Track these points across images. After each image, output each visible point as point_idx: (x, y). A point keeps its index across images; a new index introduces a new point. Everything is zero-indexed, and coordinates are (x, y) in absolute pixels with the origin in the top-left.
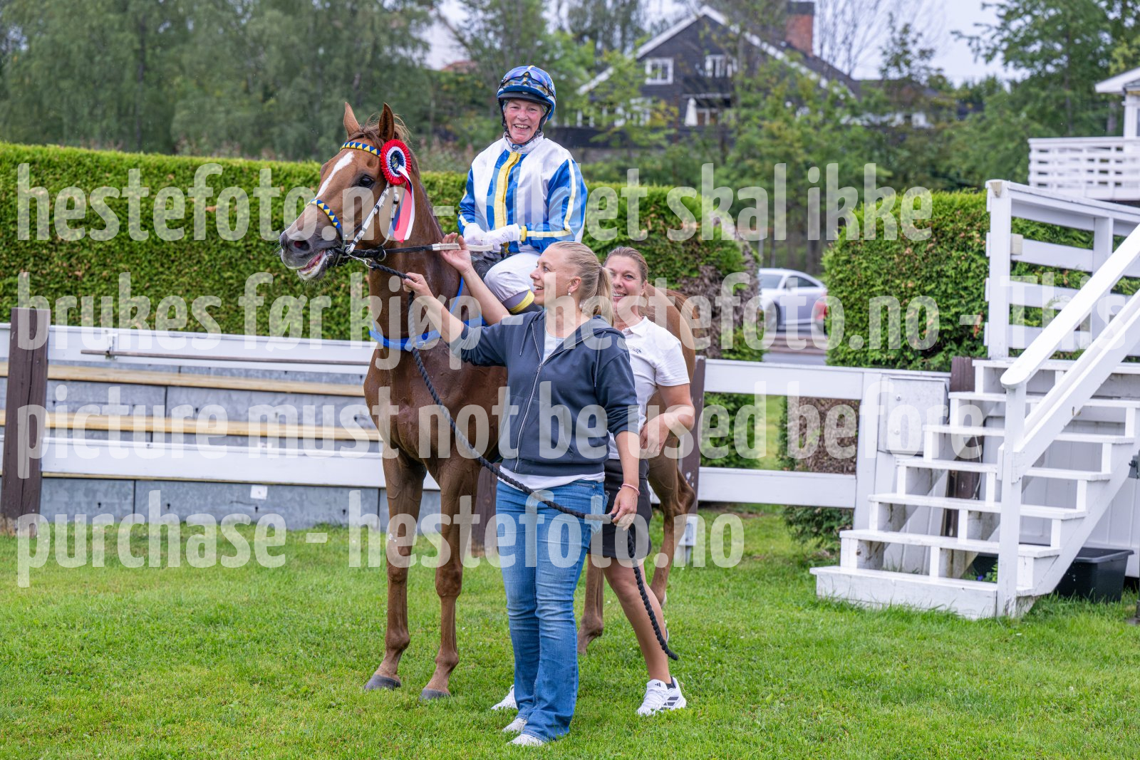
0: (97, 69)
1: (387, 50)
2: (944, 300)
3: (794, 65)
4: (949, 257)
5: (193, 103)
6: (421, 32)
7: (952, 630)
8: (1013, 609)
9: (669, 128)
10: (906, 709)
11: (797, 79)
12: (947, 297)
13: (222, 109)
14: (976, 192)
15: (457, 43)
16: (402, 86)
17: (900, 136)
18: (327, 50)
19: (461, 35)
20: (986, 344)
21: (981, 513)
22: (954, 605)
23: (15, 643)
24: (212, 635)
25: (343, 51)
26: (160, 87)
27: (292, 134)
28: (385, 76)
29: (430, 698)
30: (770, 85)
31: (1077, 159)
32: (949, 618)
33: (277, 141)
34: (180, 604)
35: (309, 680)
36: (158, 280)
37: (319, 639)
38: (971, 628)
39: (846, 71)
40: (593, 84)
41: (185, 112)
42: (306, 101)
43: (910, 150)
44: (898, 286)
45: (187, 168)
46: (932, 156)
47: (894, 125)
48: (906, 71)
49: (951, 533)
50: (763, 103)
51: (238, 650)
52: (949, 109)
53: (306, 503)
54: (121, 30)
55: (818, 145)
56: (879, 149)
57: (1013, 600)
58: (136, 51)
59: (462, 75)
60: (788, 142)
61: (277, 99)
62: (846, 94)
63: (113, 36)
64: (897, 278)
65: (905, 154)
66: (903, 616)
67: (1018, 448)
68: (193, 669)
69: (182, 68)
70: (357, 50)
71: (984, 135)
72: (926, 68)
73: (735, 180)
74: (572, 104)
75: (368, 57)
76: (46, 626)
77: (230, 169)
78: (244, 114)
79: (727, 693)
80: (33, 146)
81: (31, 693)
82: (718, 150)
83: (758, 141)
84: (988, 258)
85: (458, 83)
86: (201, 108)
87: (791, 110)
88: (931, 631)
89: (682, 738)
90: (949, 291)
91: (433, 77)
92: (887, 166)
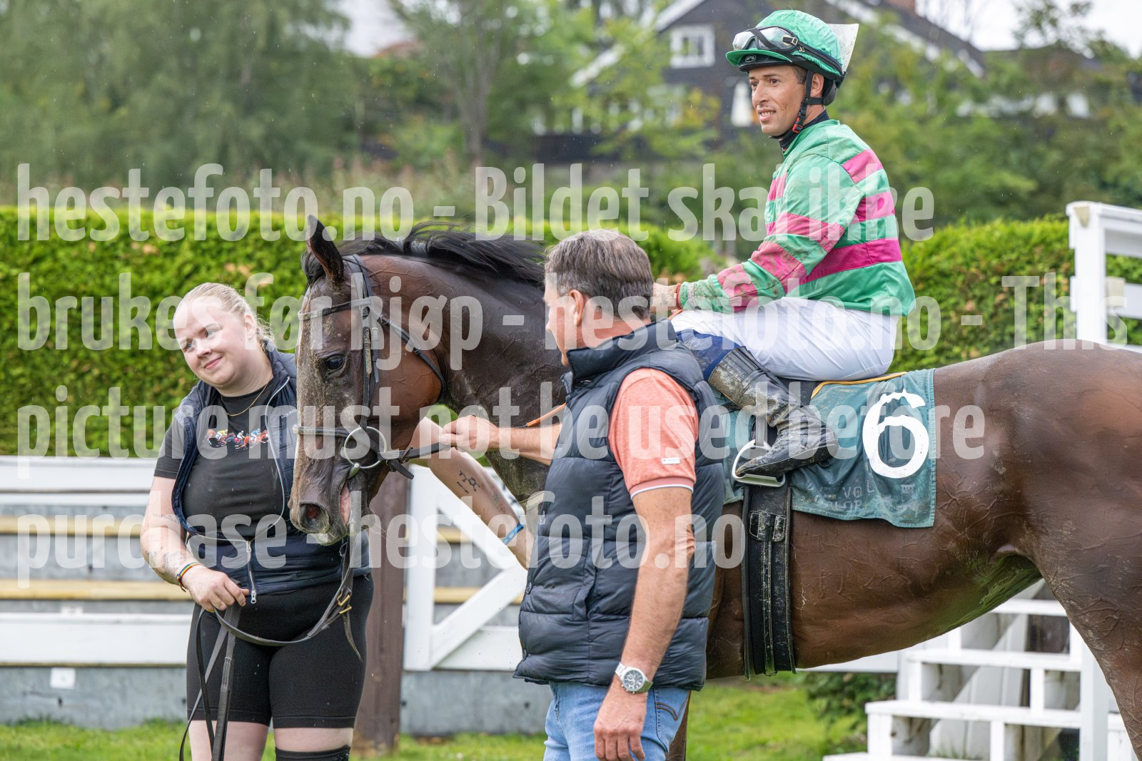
9: (707, 130)
11: (893, 50)
13: (48, 124)
16: (312, 80)
18: (202, 34)
25: (224, 33)
28: (286, 68)
39: (964, 35)
40: (592, 71)
43: (1063, 150)
46: (1096, 157)
47: (1039, 113)
52: (1121, 88)
55: (924, 147)
56: (1017, 149)
70: (244, 32)
72: (1081, 29)
74: (564, 101)
85: (395, 74)
86: (18, 123)
87: (886, 98)
91: (358, 67)
92: (1032, 175)
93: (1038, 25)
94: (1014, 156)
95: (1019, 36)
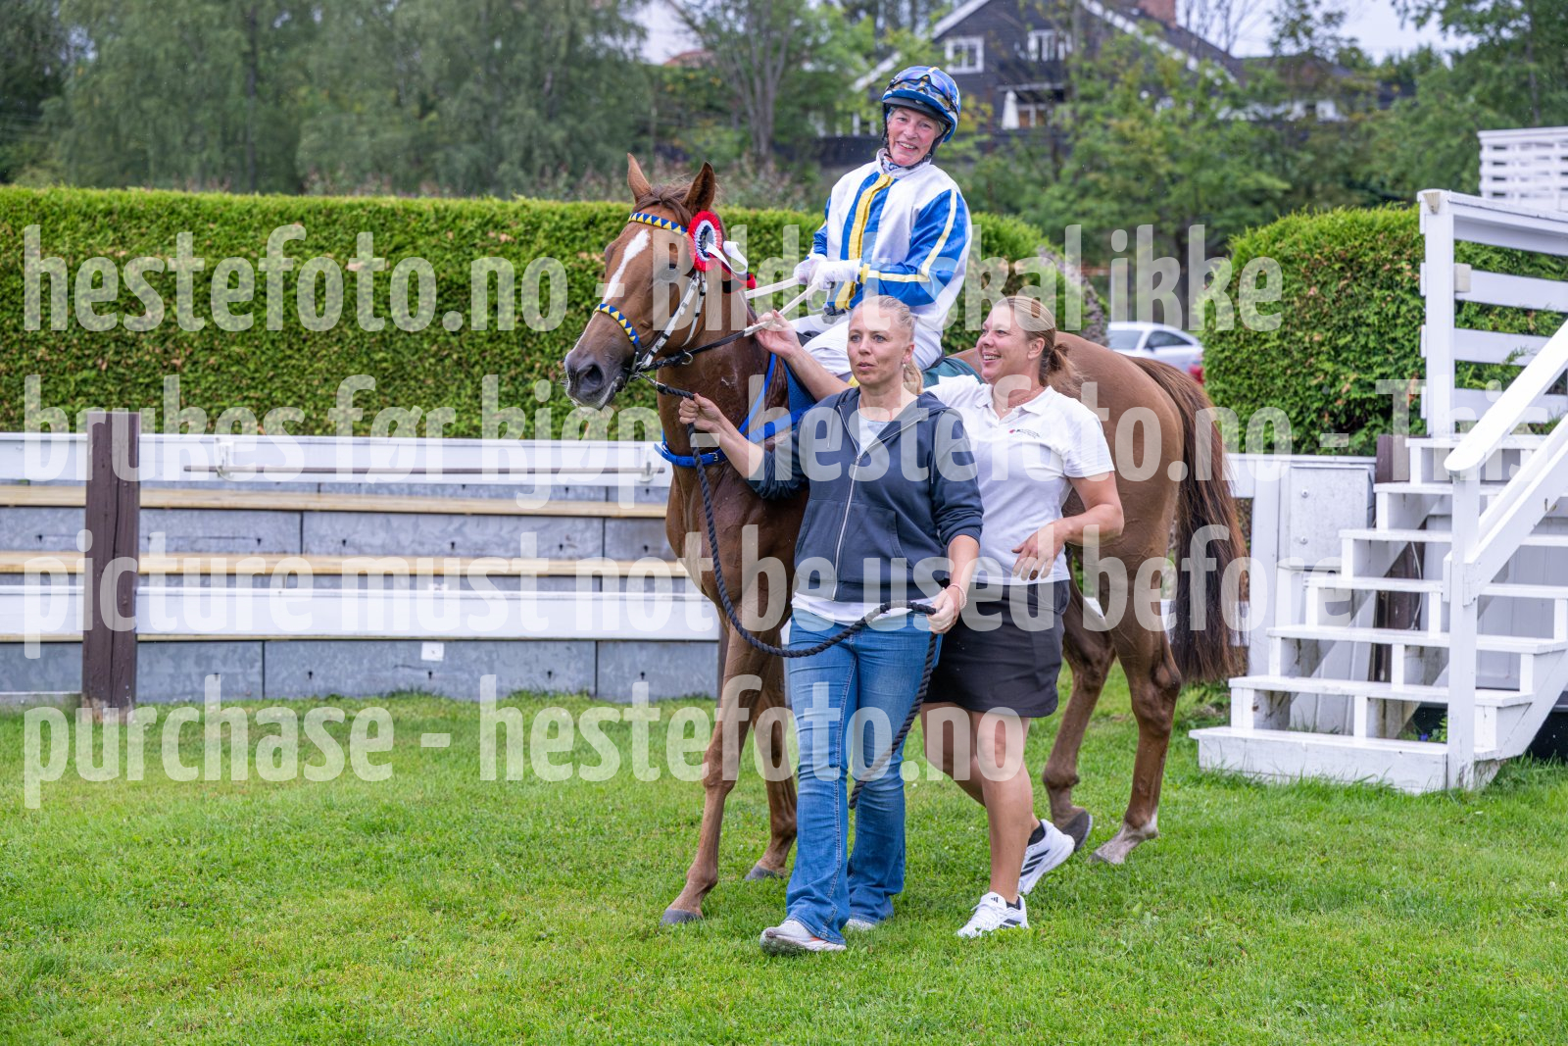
0: (191, 81)
1: (588, 40)
2: (1364, 358)
3: (1151, 40)
4: (1369, 299)
5: (325, 124)
6: (634, 13)
7: (1387, 809)
8: (1469, 778)
9: (980, 133)
10: (1326, 919)
11: (1155, 60)
12: (1368, 353)
13: (363, 129)
14: (1404, 208)
15: (684, 27)
16: (610, 88)
17: (1299, 134)
18: (505, 44)
19: (689, 16)
20: (1423, 416)
21: (1422, 649)
22: (1388, 776)
23: (109, 867)
24: (375, 847)
25: (528, 44)
26: (278, 104)
27: (462, 159)
28: (587, 75)
29: (675, 922)
30: (1118, 70)
31: (1547, 158)
32: (1382, 793)
33: (442, 171)
34: (330, 807)
35: (508, 904)
36: (286, 366)
37: (521, 848)
38: (1413, 806)
39: (1222, 45)
40: (873, 76)
41: (313, 136)
42: (478, 114)
43: (1315, 152)
44: (1300, 340)
45: (320, 213)
46: (1346, 160)
47: (1291, 118)
48: (1306, 43)
49: (1382, 676)
50: (1109, 95)
51: (412, 866)
52: (1368, 94)
53: (497, 664)
54: (223, 26)
55: (1187, 150)
56: (1271, 152)
57: (1470, 766)
58: (245, 55)
59: (692, 70)
60: (1145, 147)
61: (441, 114)
62: (1223, 77)
63: (212, 35)
64: (1299, 329)
65: (1308, 157)
66: (1317, 792)
67: (1471, 557)
68: (352, 893)
69: (308, 76)
70: (547, 42)
71: (1416, 128)
72: (1333, 38)
73: (1073, 202)
74: (845, 105)
75: (563, 50)
76: (150, 843)
77: (379, 211)
78: (395, 134)
79: (1079, 904)
80: (108, 190)
81: (134, 935)
82: (1048, 161)
83: (1103, 147)
84: (1424, 298)
85: (687, 81)
86: (336, 129)
87: (1147, 103)
88: (1357, 811)
89: (1019, 967)
90: (1371, 345)
91: (653, 75)
92: (1284, 175)
93: (1293, 34)
94: (1268, 158)
95: (1275, 45)
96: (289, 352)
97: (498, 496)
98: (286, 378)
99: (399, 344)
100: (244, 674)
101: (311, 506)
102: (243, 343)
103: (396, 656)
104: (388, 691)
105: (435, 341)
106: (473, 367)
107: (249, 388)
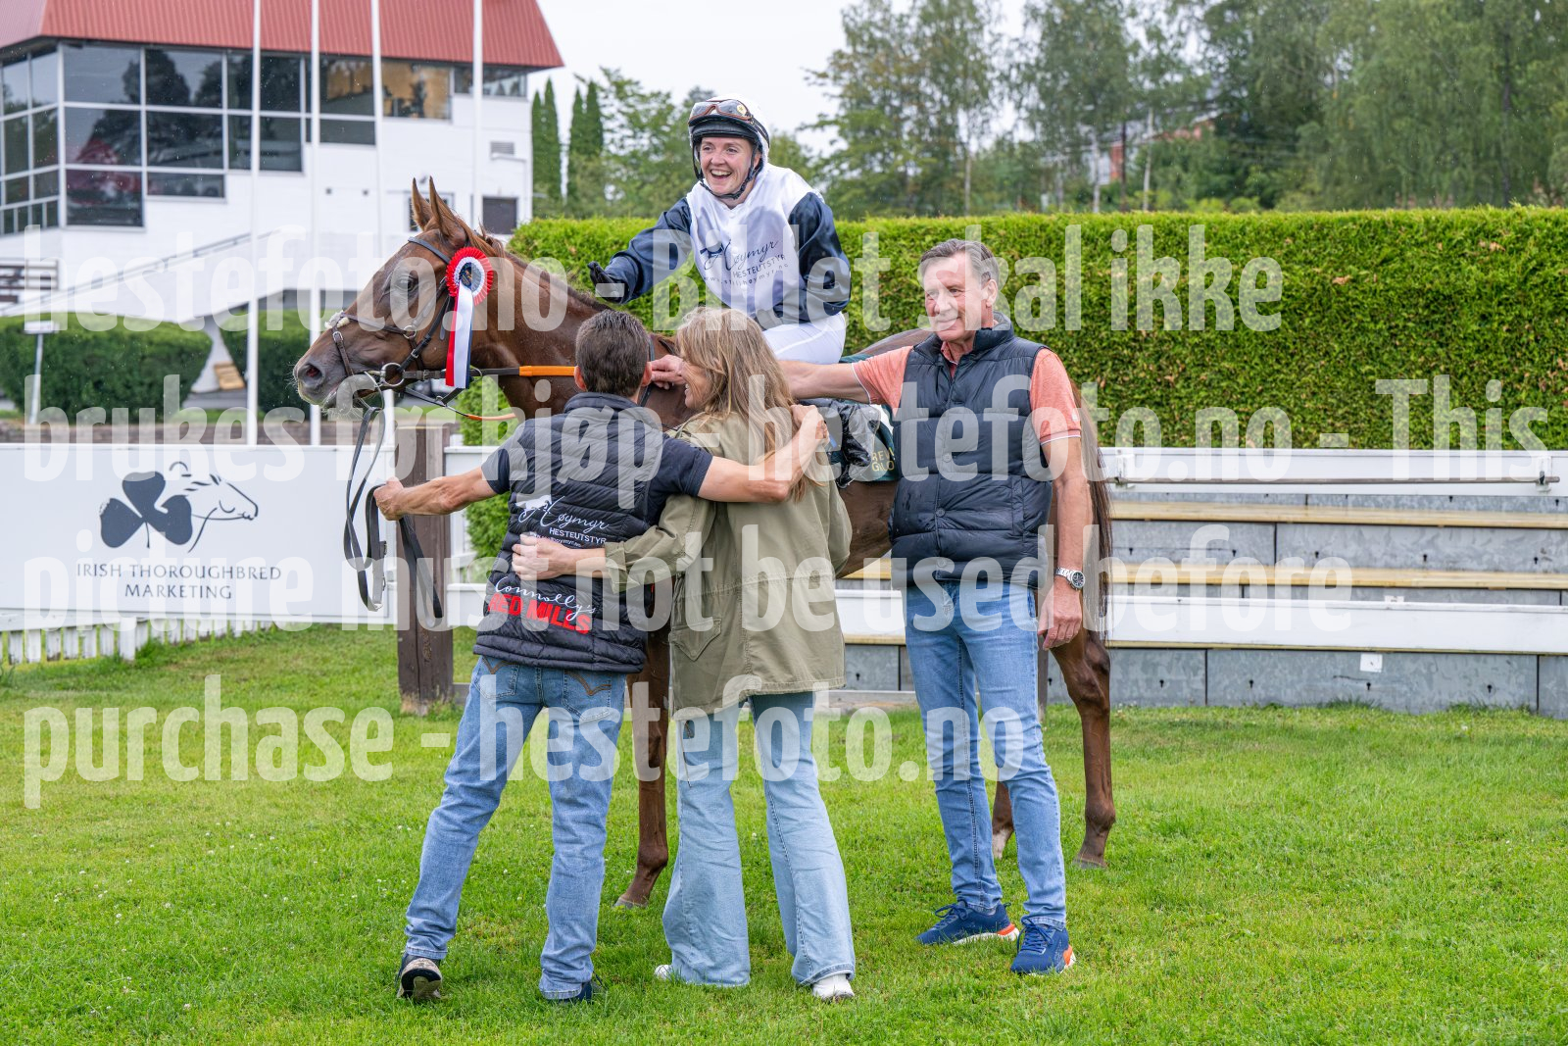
0: (1443, 99)
26: (1532, 117)
41: (1564, 149)
54: (1476, 41)
58: (1499, 69)
63: (1463, 52)
77: (1369, 225)
96: (1277, 367)
97: (1485, 509)
98: (1274, 392)
99: (1385, 357)
100: (1188, 682)
101: (1284, 518)
102: (1233, 359)
103: (1335, 667)
104: (1327, 700)
105: (1423, 353)
106: (1461, 377)
107: (1239, 402)
